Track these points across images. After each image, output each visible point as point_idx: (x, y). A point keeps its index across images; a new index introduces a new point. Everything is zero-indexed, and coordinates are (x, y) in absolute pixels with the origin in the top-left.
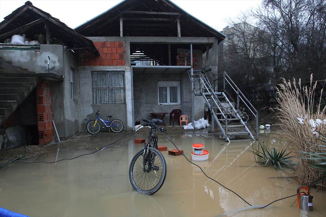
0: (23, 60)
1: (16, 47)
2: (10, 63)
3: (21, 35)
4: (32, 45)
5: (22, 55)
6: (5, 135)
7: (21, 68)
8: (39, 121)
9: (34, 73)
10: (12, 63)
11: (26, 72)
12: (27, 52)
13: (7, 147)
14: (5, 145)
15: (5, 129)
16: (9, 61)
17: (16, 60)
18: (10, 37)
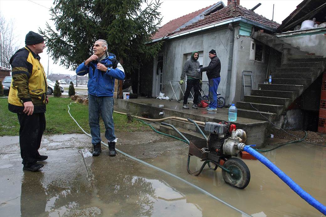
0: (310, 44)
1: (305, 32)
2: (298, 48)
3: (311, 19)
4: (322, 28)
5: (310, 40)
6: (285, 116)
7: (308, 53)
8: (321, 108)
9: (322, 56)
10: (300, 48)
11: (313, 57)
12: (316, 37)
13: (286, 128)
14: (285, 126)
15: (287, 111)
16: (297, 47)
17: (304, 45)
18: (300, 24)
